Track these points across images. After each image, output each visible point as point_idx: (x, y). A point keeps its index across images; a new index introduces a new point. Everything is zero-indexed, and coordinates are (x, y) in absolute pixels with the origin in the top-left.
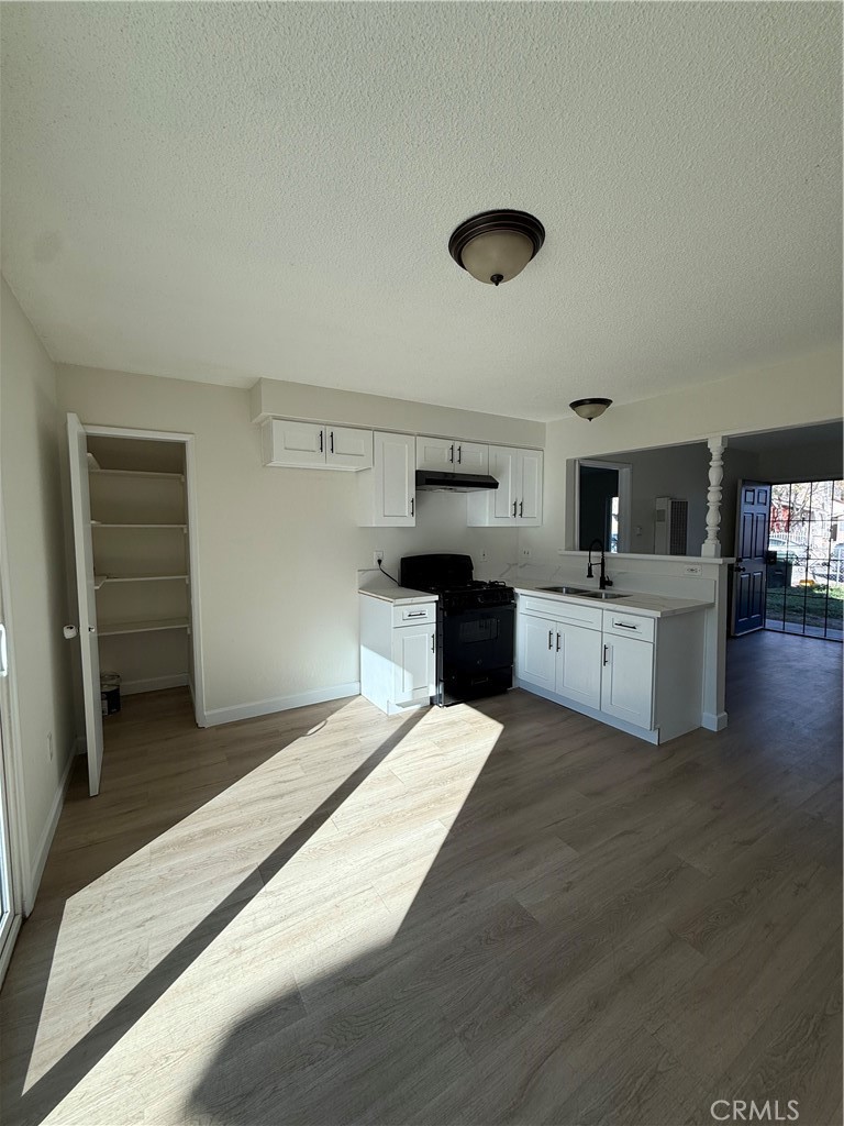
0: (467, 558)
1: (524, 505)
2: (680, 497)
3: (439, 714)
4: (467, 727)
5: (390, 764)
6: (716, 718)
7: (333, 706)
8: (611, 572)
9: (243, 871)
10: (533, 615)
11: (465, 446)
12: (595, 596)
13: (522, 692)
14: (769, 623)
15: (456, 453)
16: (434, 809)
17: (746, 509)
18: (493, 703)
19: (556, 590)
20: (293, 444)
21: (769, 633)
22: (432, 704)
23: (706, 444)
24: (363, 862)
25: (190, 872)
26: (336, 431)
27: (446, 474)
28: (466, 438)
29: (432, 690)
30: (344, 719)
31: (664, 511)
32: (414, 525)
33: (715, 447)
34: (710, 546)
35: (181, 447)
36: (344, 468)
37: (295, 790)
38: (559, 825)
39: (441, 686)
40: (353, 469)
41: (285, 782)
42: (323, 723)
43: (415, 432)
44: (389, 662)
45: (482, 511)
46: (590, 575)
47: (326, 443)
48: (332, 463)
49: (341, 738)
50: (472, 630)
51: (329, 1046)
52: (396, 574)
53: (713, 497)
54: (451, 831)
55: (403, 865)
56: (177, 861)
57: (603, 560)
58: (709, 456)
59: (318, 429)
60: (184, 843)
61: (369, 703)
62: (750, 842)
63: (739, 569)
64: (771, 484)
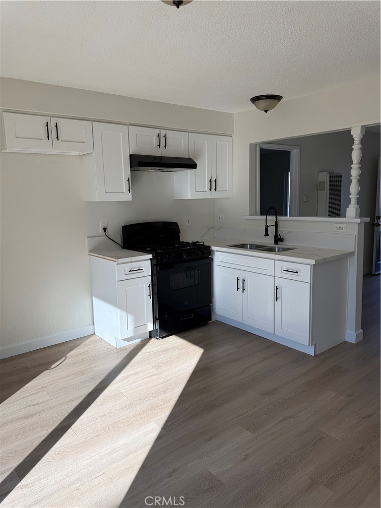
0: (176, 224)
1: (218, 181)
2: (337, 171)
3: (156, 344)
4: (177, 352)
5: (118, 385)
6: (355, 333)
7: (72, 345)
8: (282, 231)
10: (226, 267)
11: (170, 134)
12: (270, 250)
13: (220, 324)
15: (162, 139)
16: (151, 414)
18: (197, 333)
19: (242, 246)
20: (23, 133)
22: (151, 337)
23: (350, 131)
24: (96, 457)
26: (61, 122)
27: (155, 157)
28: (170, 127)
29: (150, 327)
30: (81, 354)
31: (324, 182)
32: (131, 199)
33: (356, 134)
34: (352, 210)
36: (70, 153)
37: (43, 411)
38: (241, 417)
39: (157, 324)
40: (78, 153)
41: (34, 405)
42: (63, 359)
43: (128, 122)
44: (115, 308)
45: (185, 187)
46: (267, 234)
47: (52, 132)
50: (180, 279)
52: (118, 238)
53: (355, 172)
54: (163, 428)
57: (276, 222)
58: (352, 141)
59: (44, 120)
61: (101, 340)
62: (368, 417)
63: (378, 225)
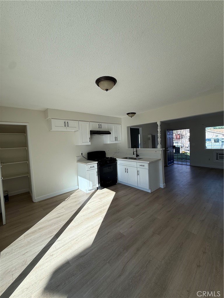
0: (104, 152)
1: (118, 138)
2: (153, 134)
3: (99, 191)
4: (107, 194)
6: (163, 185)
7: (72, 192)
8: (139, 153)
9: (51, 236)
10: (121, 165)
11: (102, 124)
12: (135, 159)
13: (120, 184)
14: (175, 162)
15: (100, 126)
16: (99, 214)
17: (168, 136)
18: (113, 187)
19: (126, 158)
20: (57, 125)
21: (175, 165)
22: (97, 189)
23: (157, 123)
24: (82, 229)
25: (36, 239)
26: (69, 121)
27: (98, 131)
28: (102, 122)
29: (97, 186)
30: (75, 195)
31: (150, 138)
32: (90, 144)
33: (159, 124)
34: (159, 146)
35: (25, 127)
36: (71, 130)
37: (63, 215)
38: (129, 213)
39: (99, 184)
40: (74, 131)
41: (60, 213)
42: (69, 197)
43: (89, 121)
44: (86, 180)
45: (107, 140)
46: (134, 154)
47: (66, 125)
48: (68, 129)
49: (74, 200)
50: (107, 170)
51: (77, 271)
52: (86, 157)
53: (159, 135)
54: (104, 219)
55: (92, 228)
56: (32, 237)
57: (136, 150)
58: (158, 126)
59: (64, 121)
60: (33, 233)
61: (81, 191)
62: (169, 211)
63: (167, 150)
64: (173, 130)
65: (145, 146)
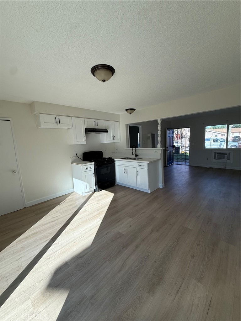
0: (101, 152)
1: (115, 136)
2: (154, 133)
3: (97, 193)
4: (105, 196)
5: (85, 208)
6: (162, 185)
8: (138, 153)
9: (47, 240)
10: (120, 166)
11: (98, 121)
12: (134, 159)
13: (118, 185)
14: (174, 162)
15: (96, 123)
16: (97, 216)
17: (168, 135)
19: (125, 158)
20: (47, 121)
21: (174, 165)
22: (95, 191)
23: (157, 120)
24: (80, 232)
25: (30, 244)
26: (60, 117)
27: (94, 129)
28: (99, 119)
29: (95, 188)
30: (70, 199)
31: (150, 137)
32: (86, 143)
33: (159, 121)
34: (159, 145)
36: (64, 128)
37: (59, 219)
38: (128, 214)
39: (97, 186)
40: (66, 128)
41: (55, 217)
43: (84, 117)
44: (82, 181)
45: (104, 138)
46: (133, 154)
47: (58, 121)
48: (60, 126)
49: (70, 203)
50: (104, 171)
51: (77, 271)
52: (82, 157)
53: (159, 133)
55: (91, 230)
56: (25, 243)
57: (136, 150)
58: (158, 124)
59: (55, 116)
60: (26, 238)
61: (77, 193)
62: (168, 210)
63: (167, 150)
64: (173, 129)
65: (145, 145)
